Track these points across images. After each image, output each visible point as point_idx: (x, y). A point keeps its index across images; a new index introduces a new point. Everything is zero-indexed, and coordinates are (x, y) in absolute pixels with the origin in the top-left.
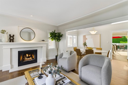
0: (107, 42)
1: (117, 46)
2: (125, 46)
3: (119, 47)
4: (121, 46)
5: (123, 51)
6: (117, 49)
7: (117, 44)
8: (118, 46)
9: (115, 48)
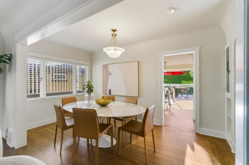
0: (154, 82)
1: (176, 90)
2: (189, 89)
3: (180, 92)
4: (183, 89)
5: (186, 98)
6: (177, 95)
7: (178, 86)
8: (180, 89)
9: (174, 94)
